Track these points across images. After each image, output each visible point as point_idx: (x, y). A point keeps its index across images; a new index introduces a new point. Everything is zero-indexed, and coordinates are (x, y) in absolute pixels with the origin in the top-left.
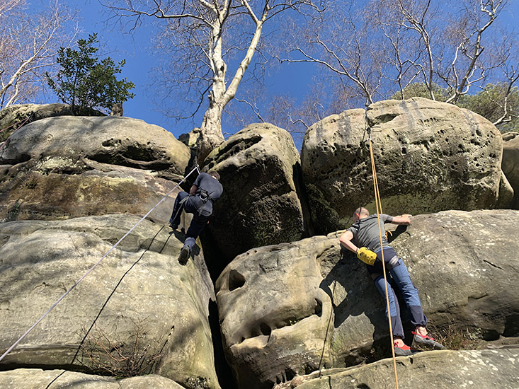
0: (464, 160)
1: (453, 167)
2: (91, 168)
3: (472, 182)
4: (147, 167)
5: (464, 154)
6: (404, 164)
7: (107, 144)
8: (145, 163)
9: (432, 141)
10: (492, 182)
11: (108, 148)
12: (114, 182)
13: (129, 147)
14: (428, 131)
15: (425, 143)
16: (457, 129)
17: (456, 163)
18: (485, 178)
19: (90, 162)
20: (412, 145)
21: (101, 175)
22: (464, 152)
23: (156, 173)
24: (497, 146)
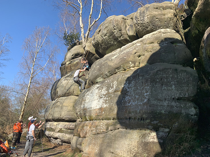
2: (72, 61)
3: (119, 39)
5: (114, 34)
9: (107, 34)
10: (124, 37)
11: (73, 56)
14: (105, 32)
16: (110, 28)
17: (114, 37)
20: (104, 37)
24: (120, 27)
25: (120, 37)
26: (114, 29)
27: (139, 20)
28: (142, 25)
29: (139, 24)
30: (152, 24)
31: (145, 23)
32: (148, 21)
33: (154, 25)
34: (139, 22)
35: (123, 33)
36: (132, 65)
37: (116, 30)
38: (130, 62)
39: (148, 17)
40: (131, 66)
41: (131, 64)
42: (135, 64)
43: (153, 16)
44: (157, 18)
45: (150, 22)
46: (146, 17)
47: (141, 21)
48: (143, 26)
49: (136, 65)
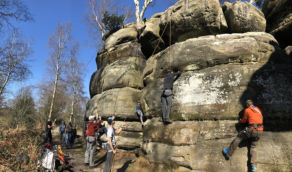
0: (204, 18)
1: (200, 21)
2: (117, 47)
3: (208, 25)
4: (128, 41)
5: (204, 16)
6: (185, 24)
7: (118, 40)
8: (128, 40)
9: (192, 14)
10: (216, 24)
11: (119, 41)
12: (122, 48)
13: (123, 39)
14: (191, 11)
15: (190, 15)
16: (200, 8)
17: (201, 20)
18: (213, 23)
19: (116, 46)
20: (186, 17)
21: (120, 48)
22: (203, 15)
23: (131, 42)
24: (216, 11)
25: (211, 23)
26: (206, 11)
27: (241, 13)
28: (242, 20)
29: (240, 17)
30: (252, 23)
31: (246, 20)
32: (249, 19)
33: (253, 25)
34: (240, 16)
35: (217, 20)
36: (254, 59)
37: (208, 13)
38: (252, 55)
39: (251, 14)
40: (252, 59)
41: (253, 57)
42: (257, 59)
43: (255, 16)
44: (257, 20)
45: (251, 21)
46: (249, 14)
47: (243, 15)
48: (243, 22)
49: (258, 61)
